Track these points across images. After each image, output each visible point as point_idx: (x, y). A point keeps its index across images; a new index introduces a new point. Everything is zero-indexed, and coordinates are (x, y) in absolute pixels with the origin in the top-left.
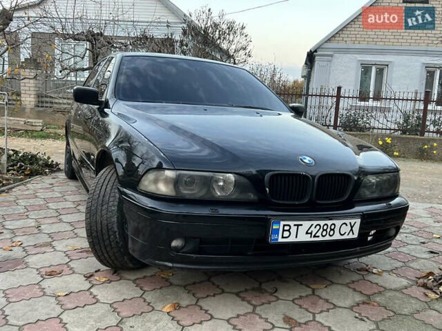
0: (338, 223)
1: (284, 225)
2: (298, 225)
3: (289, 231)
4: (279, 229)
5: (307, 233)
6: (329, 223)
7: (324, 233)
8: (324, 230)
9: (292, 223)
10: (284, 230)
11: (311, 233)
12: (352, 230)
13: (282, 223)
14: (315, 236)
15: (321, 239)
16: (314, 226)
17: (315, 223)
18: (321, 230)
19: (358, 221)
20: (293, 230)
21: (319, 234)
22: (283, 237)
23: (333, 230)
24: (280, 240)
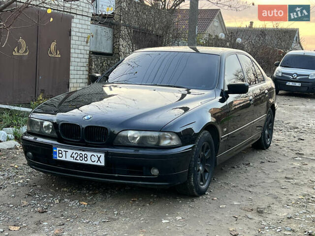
0: (89, 154)
1: (59, 150)
2: (66, 151)
3: (61, 153)
4: (56, 152)
5: (71, 157)
6: (83, 153)
7: (81, 159)
8: (80, 157)
9: (63, 150)
10: (59, 153)
11: (73, 157)
12: (99, 160)
13: (58, 149)
14: (76, 159)
15: (79, 161)
16: (74, 154)
17: (75, 152)
18: (79, 156)
19: (103, 155)
20: (64, 153)
21: (78, 158)
22: (59, 157)
23: (86, 157)
24: (58, 158)
